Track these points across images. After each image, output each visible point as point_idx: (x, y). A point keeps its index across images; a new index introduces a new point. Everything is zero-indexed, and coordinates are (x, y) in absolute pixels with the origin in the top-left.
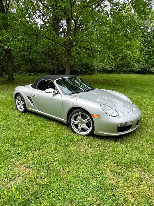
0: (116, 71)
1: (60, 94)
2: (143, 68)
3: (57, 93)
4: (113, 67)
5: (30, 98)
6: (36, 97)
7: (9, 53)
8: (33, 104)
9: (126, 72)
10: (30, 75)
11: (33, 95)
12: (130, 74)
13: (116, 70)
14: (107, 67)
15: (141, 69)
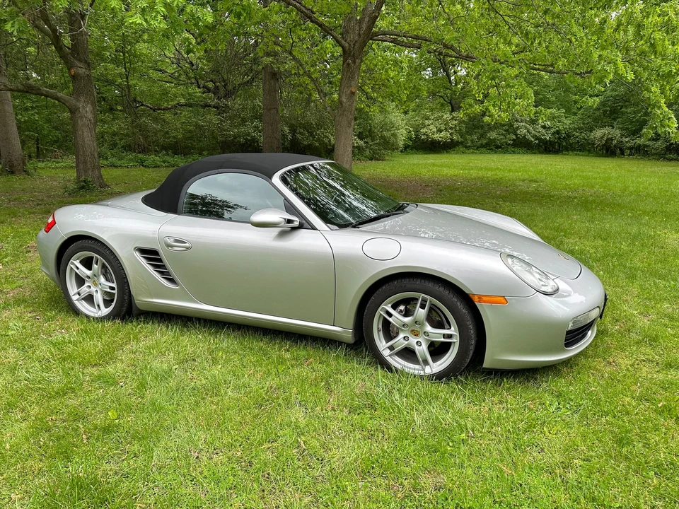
0: (462, 143)
1: (314, 228)
2: (558, 132)
3: (301, 227)
4: (451, 128)
5: (155, 252)
6: (188, 248)
7: (80, 61)
8: (172, 280)
9: (498, 147)
10: (142, 163)
11: (170, 241)
12: (514, 153)
13: (460, 139)
14: (433, 131)
15: (553, 134)
